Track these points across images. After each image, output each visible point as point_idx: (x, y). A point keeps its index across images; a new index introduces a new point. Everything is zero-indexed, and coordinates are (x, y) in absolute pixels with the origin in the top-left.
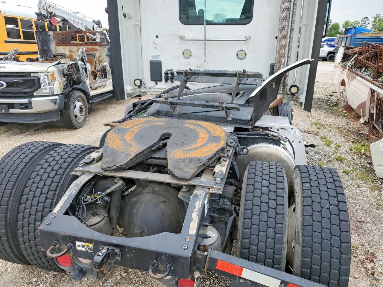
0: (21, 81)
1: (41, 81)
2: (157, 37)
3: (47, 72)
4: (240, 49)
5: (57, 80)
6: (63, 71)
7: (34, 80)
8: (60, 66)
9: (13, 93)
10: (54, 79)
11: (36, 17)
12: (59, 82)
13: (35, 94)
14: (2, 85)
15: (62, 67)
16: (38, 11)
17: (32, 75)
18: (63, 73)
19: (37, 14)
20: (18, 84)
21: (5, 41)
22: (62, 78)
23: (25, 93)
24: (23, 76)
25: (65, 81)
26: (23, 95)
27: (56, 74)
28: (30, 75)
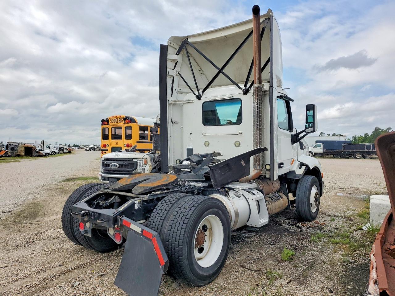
0: (126, 164)
1: (138, 164)
2: (191, 134)
3: (142, 158)
4: (236, 140)
5: (148, 164)
6: (154, 158)
7: (134, 163)
8: (152, 155)
9: (122, 171)
10: (146, 163)
11: (153, 125)
12: (149, 165)
13: (133, 172)
14: (117, 166)
15: (154, 156)
16: (155, 122)
17: (134, 160)
18: (154, 160)
19: (155, 123)
20: (125, 166)
21: (137, 141)
22: (152, 163)
23: (128, 171)
24: (128, 161)
25: (154, 165)
26: (127, 173)
27: (149, 160)
28: (132, 160)
